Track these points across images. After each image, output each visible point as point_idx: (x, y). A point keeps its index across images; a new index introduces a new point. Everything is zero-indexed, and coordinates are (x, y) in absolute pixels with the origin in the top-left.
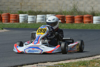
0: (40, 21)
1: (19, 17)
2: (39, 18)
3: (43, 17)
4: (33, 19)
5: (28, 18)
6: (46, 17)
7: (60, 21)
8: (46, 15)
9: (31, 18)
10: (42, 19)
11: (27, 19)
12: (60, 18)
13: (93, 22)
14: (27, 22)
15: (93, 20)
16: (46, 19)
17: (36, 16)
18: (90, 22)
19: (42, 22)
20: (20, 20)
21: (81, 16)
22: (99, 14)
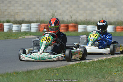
0: (25, 30)
1: (3, 26)
2: (24, 27)
3: (28, 26)
4: (19, 28)
5: (13, 27)
6: (31, 26)
7: (45, 30)
8: (31, 24)
9: (17, 27)
10: (27, 27)
11: (12, 29)
12: (46, 27)
13: (78, 31)
14: (12, 31)
15: (78, 29)
16: (31, 28)
17: (21, 25)
18: (74, 31)
19: (27, 30)
20: (5, 29)
21: (66, 25)
22: (82, 23)
